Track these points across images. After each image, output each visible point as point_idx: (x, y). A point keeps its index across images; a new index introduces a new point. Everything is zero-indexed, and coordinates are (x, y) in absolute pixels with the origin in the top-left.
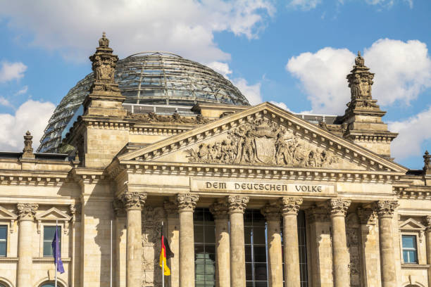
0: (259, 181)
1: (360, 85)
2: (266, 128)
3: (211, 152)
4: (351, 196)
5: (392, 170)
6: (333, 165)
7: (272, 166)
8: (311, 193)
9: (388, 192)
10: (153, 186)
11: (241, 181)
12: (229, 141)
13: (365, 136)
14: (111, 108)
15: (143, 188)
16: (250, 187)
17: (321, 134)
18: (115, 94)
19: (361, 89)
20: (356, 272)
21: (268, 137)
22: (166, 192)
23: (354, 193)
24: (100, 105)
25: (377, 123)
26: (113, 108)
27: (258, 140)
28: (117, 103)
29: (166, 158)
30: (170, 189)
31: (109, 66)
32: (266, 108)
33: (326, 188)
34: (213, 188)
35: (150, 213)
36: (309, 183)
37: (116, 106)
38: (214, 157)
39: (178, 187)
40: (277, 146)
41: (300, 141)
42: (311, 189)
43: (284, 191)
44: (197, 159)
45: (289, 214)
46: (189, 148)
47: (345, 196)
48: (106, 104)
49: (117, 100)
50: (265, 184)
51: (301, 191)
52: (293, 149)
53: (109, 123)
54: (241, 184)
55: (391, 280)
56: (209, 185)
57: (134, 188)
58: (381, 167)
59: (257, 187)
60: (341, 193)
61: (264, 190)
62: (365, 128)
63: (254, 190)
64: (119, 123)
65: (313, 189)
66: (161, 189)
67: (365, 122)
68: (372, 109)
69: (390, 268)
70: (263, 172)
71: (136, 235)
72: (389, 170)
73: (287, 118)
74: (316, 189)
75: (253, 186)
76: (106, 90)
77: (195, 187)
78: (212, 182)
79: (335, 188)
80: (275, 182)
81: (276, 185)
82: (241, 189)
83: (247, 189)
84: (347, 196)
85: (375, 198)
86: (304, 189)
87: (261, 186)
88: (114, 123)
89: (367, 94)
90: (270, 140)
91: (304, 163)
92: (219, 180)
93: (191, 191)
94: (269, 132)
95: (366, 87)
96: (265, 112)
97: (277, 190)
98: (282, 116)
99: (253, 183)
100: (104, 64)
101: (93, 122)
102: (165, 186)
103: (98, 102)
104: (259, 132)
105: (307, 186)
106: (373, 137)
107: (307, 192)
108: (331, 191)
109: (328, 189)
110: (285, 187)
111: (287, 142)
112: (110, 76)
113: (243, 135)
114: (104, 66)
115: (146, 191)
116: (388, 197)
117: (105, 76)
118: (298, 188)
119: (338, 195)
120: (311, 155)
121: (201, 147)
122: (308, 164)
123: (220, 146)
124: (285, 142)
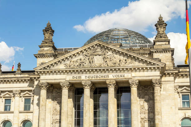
0: (96, 74)
1: (159, 29)
3: (75, 63)
5: (158, 65)
6: (130, 65)
7: (101, 67)
8: (120, 78)
9: (157, 75)
10: (50, 80)
11: (88, 75)
12: (83, 59)
13: (158, 51)
14: (47, 50)
15: (46, 81)
16: (92, 77)
17: (123, 51)
18: (49, 44)
19: (160, 31)
20: (152, 112)
21: (99, 55)
22: (55, 82)
23: (140, 77)
24: (43, 49)
25: (165, 44)
26: (49, 50)
27: (95, 57)
29: (56, 67)
30: (57, 80)
31: (48, 34)
33: (127, 75)
34: (75, 79)
35: (59, 91)
36: (119, 74)
38: (76, 65)
39: (60, 79)
41: (115, 55)
42: (120, 76)
43: (108, 78)
44: (68, 67)
45: (110, 88)
46: (66, 63)
48: (46, 49)
49: (50, 47)
50: (98, 76)
52: (111, 59)
53: (45, 56)
54: (88, 76)
55: (158, 115)
56: (74, 78)
57: (43, 81)
58: (152, 64)
59: (95, 77)
60: (134, 77)
61: (98, 78)
62: (159, 47)
63: (93, 79)
64: (49, 56)
65: (121, 76)
66: (53, 81)
67: (160, 45)
68: (164, 39)
69: (157, 110)
70: (96, 70)
71: (42, 100)
72: (156, 65)
73: (107, 46)
74: (122, 76)
75: (93, 77)
76: (46, 43)
77: (68, 79)
78: (75, 76)
79: (131, 75)
80: (103, 74)
81: (104, 75)
82: (88, 78)
83: (90, 78)
84: (137, 78)
85: (150, 78)
86: (117, 76)
87: (97, 77)
88: (47, 56)
89: (162, 32)
90: (100, 56)
91: (116, 65)
92: (78, 75)
93: (66, 81)
94: (100, 53)
95: (162, 30)
96: (98, 44)
97: (104, 78)
98: (106, 45)
99: (93, 76)
100: (47, 33)
101: (39, 56)
102: (55, 79)
103: (43, 48)
104: (96, 54)
105: (118, 75)
106: (162, 51)
107: (118, 78)
108: (130, 77)
109: (128, 75)
110: (108, 76)
111: (109, 57)
112: (49, 37)
113: (89, 55)
114: (47, 34)
115: (48, 82)
116: (157, 77)
117: (47, 38)
118: (114, 76)
119: (132, 78)
120: (120, 61)
121: (71, 62)
122: (118, 65)
123: (79, 61)
124: (108, 57)
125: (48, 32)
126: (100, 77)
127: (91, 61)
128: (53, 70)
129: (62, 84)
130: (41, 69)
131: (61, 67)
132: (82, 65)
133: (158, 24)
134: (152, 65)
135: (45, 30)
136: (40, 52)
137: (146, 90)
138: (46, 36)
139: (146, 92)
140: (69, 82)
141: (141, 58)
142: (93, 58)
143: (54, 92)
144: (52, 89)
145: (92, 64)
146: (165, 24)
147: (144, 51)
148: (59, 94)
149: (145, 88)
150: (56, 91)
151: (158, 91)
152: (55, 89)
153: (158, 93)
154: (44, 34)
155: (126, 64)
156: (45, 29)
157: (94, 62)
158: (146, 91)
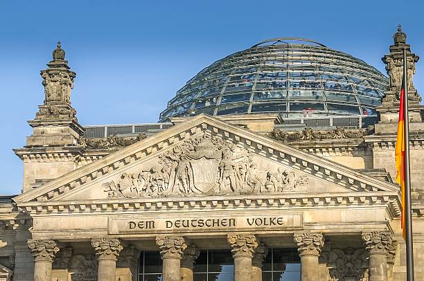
0: (197, 215)
2: (205, 148)
3: (135, 182)
4: (324, 227)
5: (379, 190)
6: (298, 189)
7: (212, 196)
8: (268, 227)
9: (378, 220)
10: (62, 230)
11: (173, 217)
12: (159, 168)
14: (54, 135)
15: (50, 234)
16: (186, 224)
17: (277, 149)
18: (61, 117)
21: (208, 159)
22: (78, 237)
23: (328, 224)
24: (43, 132)
26: (58, 135)
27: (195, 164)
28: (63, 128)
30: (83, 233)
31: (58, 83)
32: (205, 121)
33: (289, 218)
34: (137, 228)
35: (90, 262)
36: (266, 214)
37: (62, 131)
38: (140, 189)
39: (92, 230)
40: (221, 169)
42: (268, 222)
43: (232, 226)
44: (116, 194)
45: (239, 257)
46: (109, 180)
47: (315, 228)
48: (51, 130)
49: (63, 125)
50: (205, 219)
51: (254, 225)
52: (244, 171)
53: (47, 154)
54: (173, 221)
56: (133, 225)
57: (40, 234)
58: (363, 186)
59: (196, 223)
60: (310, 224)
61: (205, 227)
63: (190, 228)
64: (59, 154)
65: (271, 222)
66: (72, 234)
67: (393, 123)
70: (199, 203)
72: (375, 189)
73: (232, 132)
74: (275, 221)
75: (190, 222)
76: (51, 114)
77: (115, 229)
78: (137, 221)
79: (302, 218)
80: (219, 216)
81: (220, 219)
82: (174, 227)
83: (182, 227)
84: (317, 228)
85: (358, 228)
86: (259, 222)
87: (201, 222)
90: (210, 161)
92: (145, 218)
93: (109, 234)
94: (210, 152)
97: (221, 226)
98: (227, 129)
99: (190, 220)
100: (53, 81)
101: (28, 155)
103: (41, 129)
104: (197, 153)
105: (262, 218)
107: (263, 225)
108: (297, 223)
109: (292, 220)
110: (232, 221)
111: (236, 163)
112: (59, 95)
113: (177, 158)
114: (52, 84)
115: (55, 238)
116: (377, 226)
117: (54, 96)
118: (251, 222)
119: (305, 227)
120: (269, 176)
121: (123, 177)
122: (263, 189)
123: (149, 174)
124: (233, 163)
125: (56, 78)
126: (209, 223)
127: (184, 177)
128: (72, 203)
129: (97, 244)
130: (36, 200)
131: (96, 191)
132: (156, 188)
133: (392, 56)
134: (361, 190)
135: (47, 71)
136: (34, 140)
137: (348, 262)
138: (50, 92)
139: (349, 268)
140: (119, 239)
141: (329, 168)
142: (189, 167)
143: (75, 264)
144: (69, 255)
145: (186, 186)
146: (414, 55)
147: (347, 140)
148: (89, 270)
149: (346, 254)
150: (82, 263)
151: (379, 266)
152: (79, 257)
153: (379, 274)
154: (45, 85)
155: (288, 186)
156: (48, 68)
157: (191, 179)
158: (349, 265)
